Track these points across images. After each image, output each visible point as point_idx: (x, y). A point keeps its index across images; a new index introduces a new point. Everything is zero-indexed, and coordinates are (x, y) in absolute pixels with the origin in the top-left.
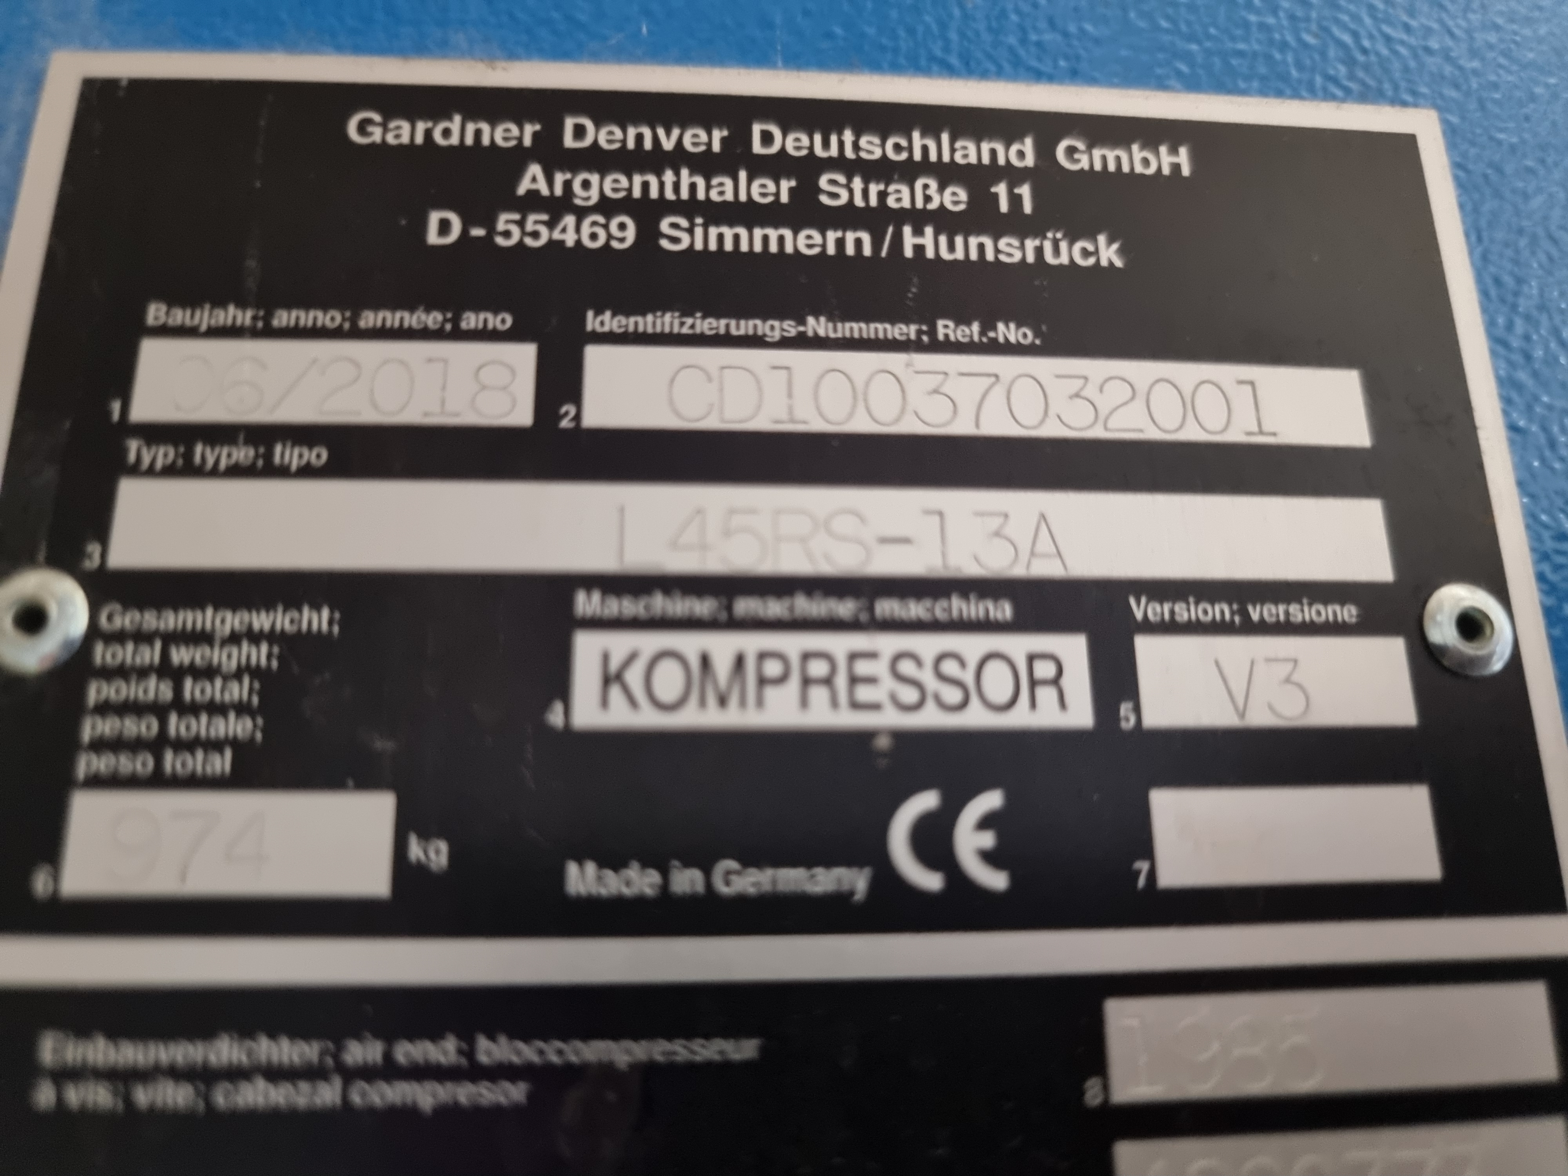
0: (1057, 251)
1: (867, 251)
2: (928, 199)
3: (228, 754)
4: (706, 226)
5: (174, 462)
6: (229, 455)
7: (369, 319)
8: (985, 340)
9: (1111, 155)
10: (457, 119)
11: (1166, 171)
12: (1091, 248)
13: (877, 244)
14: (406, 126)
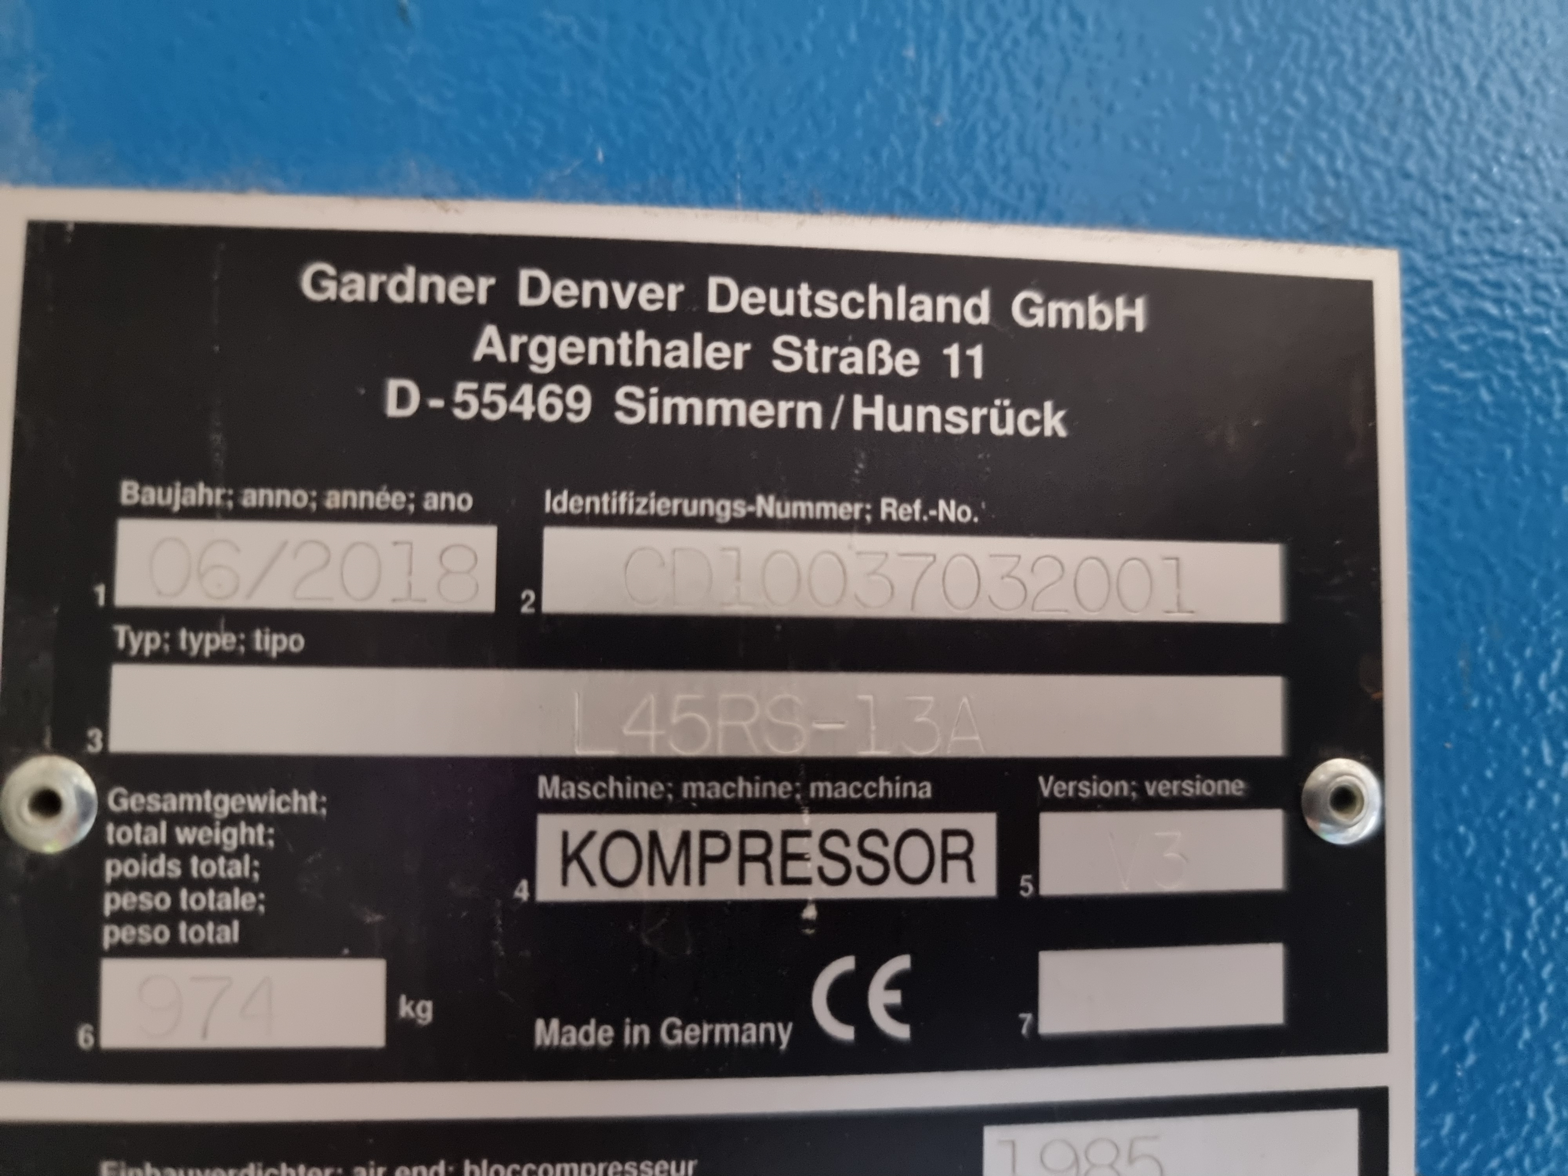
0: (1002, 422)
1: (818, 424)
2: (880, 363)
3: (236, 924)
4: (661, 396)
5: (161, 648)
6: (213, 641)
7: (335, 499)
8: (925, 518)
9: (1066, 308)
10: (411, 270)
11: (1120, 326)
12: (1036, 416)
13: (827, 415)
14: (359, 278)
